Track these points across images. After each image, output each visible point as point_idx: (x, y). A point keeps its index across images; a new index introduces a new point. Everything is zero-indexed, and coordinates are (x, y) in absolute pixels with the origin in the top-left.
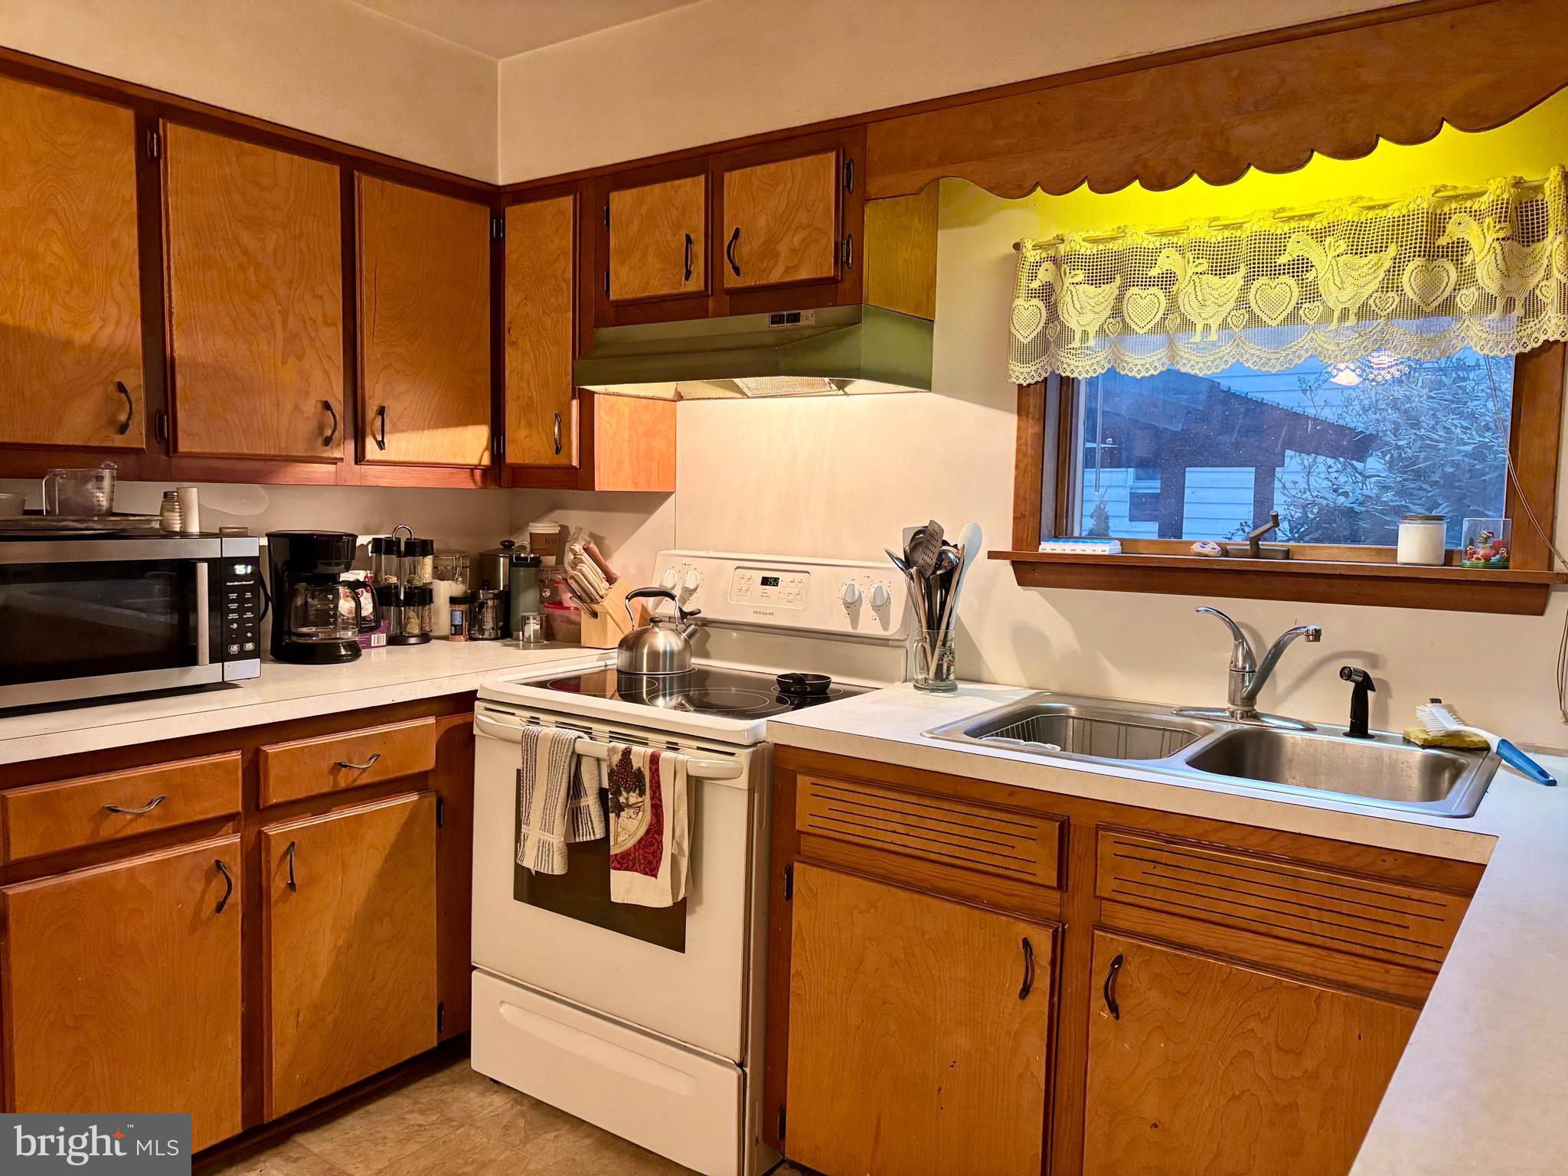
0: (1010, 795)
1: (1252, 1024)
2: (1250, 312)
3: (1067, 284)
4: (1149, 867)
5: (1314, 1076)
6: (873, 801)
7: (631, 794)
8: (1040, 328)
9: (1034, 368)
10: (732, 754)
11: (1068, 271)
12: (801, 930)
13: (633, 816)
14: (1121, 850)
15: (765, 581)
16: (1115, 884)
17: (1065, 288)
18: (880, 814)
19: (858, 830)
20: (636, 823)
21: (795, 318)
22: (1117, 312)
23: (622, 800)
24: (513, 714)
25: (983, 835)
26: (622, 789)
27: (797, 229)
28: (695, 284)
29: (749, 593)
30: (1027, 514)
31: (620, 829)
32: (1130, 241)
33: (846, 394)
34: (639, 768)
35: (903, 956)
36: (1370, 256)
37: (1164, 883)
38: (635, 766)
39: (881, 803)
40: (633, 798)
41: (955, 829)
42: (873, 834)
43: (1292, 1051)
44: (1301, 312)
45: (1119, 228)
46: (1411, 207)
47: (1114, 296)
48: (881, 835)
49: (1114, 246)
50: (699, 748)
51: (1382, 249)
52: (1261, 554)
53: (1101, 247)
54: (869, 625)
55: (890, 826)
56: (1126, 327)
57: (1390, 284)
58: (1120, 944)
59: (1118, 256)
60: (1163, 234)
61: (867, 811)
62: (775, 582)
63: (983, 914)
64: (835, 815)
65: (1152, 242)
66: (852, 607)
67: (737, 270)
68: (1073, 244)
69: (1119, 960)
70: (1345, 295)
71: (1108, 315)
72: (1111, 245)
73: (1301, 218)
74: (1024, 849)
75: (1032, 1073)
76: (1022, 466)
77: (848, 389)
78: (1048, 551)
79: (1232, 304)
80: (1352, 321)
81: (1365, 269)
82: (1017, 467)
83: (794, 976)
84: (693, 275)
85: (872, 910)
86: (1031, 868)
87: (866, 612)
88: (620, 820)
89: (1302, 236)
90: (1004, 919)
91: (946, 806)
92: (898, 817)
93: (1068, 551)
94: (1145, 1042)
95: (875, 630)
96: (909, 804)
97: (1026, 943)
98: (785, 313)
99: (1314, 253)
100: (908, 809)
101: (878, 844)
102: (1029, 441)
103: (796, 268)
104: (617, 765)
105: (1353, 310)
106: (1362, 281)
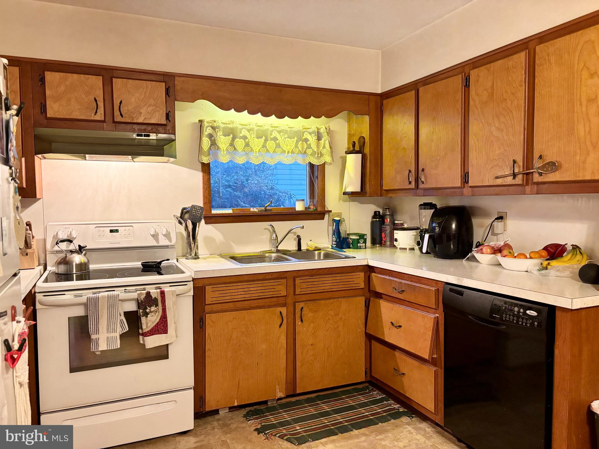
0: (271, 275)
1: (330, 312)
2: (267, 149)
3: (218, 135)
4: (307, 284)
5: (341, 318)
6: (234, 288)
7: (152, 307)
8: (209, 147)
9: (208, 158)
10: (186, 285)
11: (218, 131)
12: (209, 335)
13: (153, 315)
14: (301, 281)
15: (111, 231)
16: (300, 290)
17: (218, 136)
18: (236, 291)
19: (228, 298)
20: (155, 317)
21: (149, 136)
22: (232, 144)
23: (148, 311)
24: (64, 294)
25: (266, 288)
26: (147, 307)
27: (149, 106)
28: (99, 116)
29: (105, 236)
30: (208, 202)
31: (148, 321)
32: (235, 125)
33: (134, 162)
34: (155, 297)
35: (245, 329)
36: (292, 139)
37: (310, 286)
38: (153, 297)
39: (236, 287)
40: (153, 308)
41: (259, 288)
42: (234, 297)
43: (337, 315)
44: (276, 150)
45: (231, 121)
46: (298, 129)
47: (230, 140)
48: (237, 297)
49: (230, 126)
50: (170, 286)
51: (294, 138)
52: (267, 210)
53: (225, 125)
54: (163, 242)
55: (239, 293)
56: (235, 149)
57: (296, 146)
58: (302, 305)
59: (232, 129)
60: (242, 125)
61: (232, 291)
62: (117, 231)
63: (268, 309)
64: (220, 295)
65: (240, 127)
66: (155, 236)
67: (121, 115)
68: (219, 123)
69: (302, 308)
70: (288, 148)
71: (228, 145)
72: (228, 125)
73: (275, 127)
74: (278, 288)
75: (283, 346)
76: (205, 188)
77: (135, 160)
78: (215, 213)
79: (261, 146)
80: (290, 154)
81: (291, 142)
82: (203, 188)
83: (207, 351)
84: (98, 113)
85: (235, 320)
86: (280, 292)
87: (161, 237)
88: (148, 318)
89: (276, 132)
90: (274, 308)
91: (256, 283)
92: (242, 290)
93: (218, 213)
94: (309, 326)
95: (166, 242)
96: (245, 285)
97: (281, 312)
98: (143, 134)
99: (278, 137)
100: (245, 286)
101: (236, 300)
102: (207, 180)
103: (150, 118)
104: (144, 299)
105: (290, 151)
106: (291, 145)
